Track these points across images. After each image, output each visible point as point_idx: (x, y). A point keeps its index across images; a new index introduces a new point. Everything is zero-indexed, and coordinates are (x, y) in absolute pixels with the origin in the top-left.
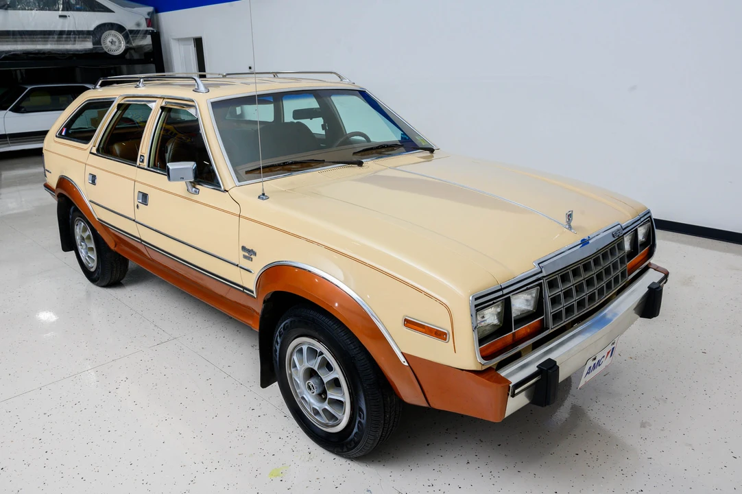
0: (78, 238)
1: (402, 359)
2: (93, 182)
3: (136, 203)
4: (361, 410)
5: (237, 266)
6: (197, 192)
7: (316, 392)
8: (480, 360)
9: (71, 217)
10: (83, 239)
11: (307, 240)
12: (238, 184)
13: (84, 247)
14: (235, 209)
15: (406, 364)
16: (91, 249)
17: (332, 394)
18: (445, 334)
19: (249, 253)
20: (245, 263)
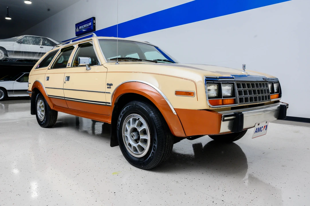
0: (38, 107)
1: (174, 112)
2: (48, 80)
3: (65, 81)
4: (155, 140)
5: (104, 92)
6: (90, 69)
7: (135, 138)
8: (209, 104)
9: (36, 99)
10: (40, 107)
11: (135, 72)
12: (107, 62)
13: (40, 110)
14: (106, 70)
15: (176, 114)
16: (43, 111)
17: (142, 137)
18: (193, 93)
19: (110, 85)
20: (108, 90)
